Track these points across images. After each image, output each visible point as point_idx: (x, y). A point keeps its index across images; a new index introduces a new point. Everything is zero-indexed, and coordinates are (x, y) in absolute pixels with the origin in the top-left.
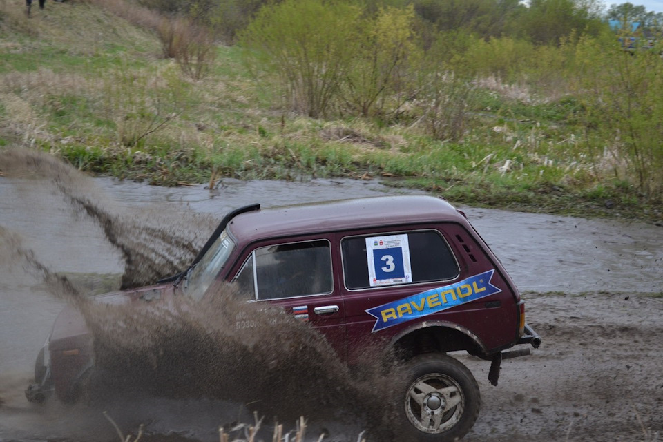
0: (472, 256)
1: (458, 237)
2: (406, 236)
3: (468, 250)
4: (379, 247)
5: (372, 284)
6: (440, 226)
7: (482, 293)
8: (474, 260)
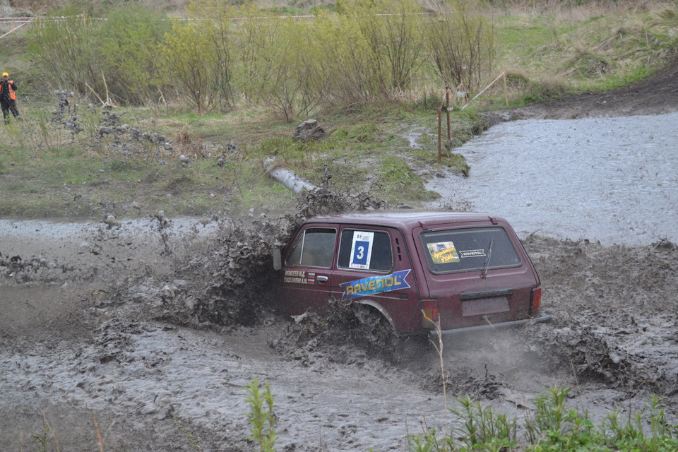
0: (400, 256)
1: (397, 239)
2: (373, 234)
3: (399, 251)
4: (359, 240)
5: (350, 266)
6: (389, 229)
7: (398, 286)
8: (400, 260)
